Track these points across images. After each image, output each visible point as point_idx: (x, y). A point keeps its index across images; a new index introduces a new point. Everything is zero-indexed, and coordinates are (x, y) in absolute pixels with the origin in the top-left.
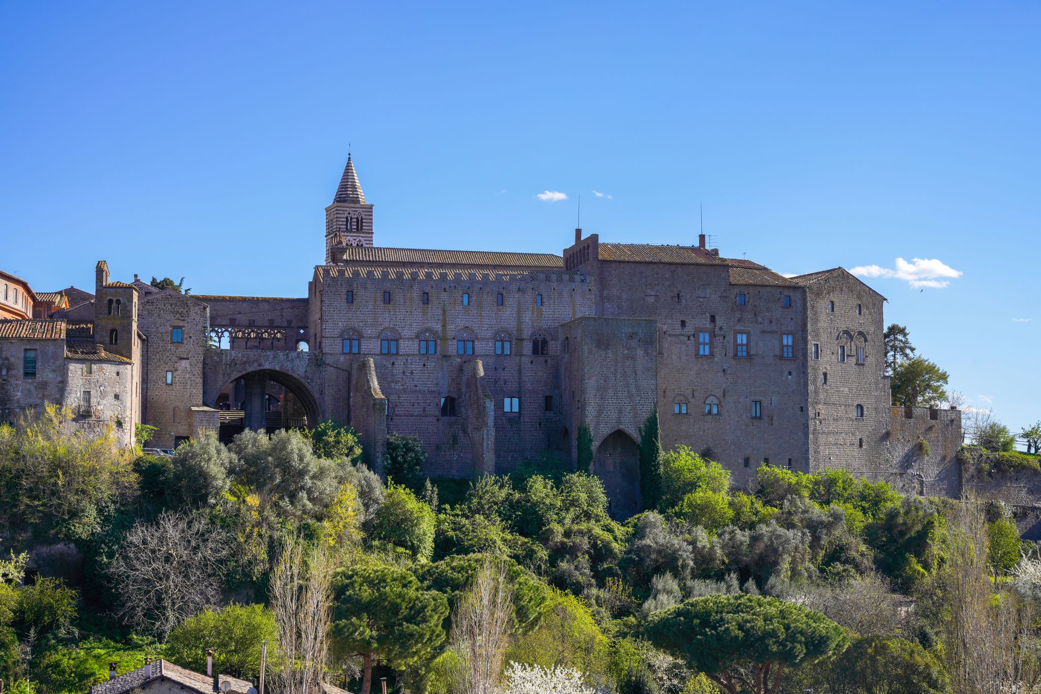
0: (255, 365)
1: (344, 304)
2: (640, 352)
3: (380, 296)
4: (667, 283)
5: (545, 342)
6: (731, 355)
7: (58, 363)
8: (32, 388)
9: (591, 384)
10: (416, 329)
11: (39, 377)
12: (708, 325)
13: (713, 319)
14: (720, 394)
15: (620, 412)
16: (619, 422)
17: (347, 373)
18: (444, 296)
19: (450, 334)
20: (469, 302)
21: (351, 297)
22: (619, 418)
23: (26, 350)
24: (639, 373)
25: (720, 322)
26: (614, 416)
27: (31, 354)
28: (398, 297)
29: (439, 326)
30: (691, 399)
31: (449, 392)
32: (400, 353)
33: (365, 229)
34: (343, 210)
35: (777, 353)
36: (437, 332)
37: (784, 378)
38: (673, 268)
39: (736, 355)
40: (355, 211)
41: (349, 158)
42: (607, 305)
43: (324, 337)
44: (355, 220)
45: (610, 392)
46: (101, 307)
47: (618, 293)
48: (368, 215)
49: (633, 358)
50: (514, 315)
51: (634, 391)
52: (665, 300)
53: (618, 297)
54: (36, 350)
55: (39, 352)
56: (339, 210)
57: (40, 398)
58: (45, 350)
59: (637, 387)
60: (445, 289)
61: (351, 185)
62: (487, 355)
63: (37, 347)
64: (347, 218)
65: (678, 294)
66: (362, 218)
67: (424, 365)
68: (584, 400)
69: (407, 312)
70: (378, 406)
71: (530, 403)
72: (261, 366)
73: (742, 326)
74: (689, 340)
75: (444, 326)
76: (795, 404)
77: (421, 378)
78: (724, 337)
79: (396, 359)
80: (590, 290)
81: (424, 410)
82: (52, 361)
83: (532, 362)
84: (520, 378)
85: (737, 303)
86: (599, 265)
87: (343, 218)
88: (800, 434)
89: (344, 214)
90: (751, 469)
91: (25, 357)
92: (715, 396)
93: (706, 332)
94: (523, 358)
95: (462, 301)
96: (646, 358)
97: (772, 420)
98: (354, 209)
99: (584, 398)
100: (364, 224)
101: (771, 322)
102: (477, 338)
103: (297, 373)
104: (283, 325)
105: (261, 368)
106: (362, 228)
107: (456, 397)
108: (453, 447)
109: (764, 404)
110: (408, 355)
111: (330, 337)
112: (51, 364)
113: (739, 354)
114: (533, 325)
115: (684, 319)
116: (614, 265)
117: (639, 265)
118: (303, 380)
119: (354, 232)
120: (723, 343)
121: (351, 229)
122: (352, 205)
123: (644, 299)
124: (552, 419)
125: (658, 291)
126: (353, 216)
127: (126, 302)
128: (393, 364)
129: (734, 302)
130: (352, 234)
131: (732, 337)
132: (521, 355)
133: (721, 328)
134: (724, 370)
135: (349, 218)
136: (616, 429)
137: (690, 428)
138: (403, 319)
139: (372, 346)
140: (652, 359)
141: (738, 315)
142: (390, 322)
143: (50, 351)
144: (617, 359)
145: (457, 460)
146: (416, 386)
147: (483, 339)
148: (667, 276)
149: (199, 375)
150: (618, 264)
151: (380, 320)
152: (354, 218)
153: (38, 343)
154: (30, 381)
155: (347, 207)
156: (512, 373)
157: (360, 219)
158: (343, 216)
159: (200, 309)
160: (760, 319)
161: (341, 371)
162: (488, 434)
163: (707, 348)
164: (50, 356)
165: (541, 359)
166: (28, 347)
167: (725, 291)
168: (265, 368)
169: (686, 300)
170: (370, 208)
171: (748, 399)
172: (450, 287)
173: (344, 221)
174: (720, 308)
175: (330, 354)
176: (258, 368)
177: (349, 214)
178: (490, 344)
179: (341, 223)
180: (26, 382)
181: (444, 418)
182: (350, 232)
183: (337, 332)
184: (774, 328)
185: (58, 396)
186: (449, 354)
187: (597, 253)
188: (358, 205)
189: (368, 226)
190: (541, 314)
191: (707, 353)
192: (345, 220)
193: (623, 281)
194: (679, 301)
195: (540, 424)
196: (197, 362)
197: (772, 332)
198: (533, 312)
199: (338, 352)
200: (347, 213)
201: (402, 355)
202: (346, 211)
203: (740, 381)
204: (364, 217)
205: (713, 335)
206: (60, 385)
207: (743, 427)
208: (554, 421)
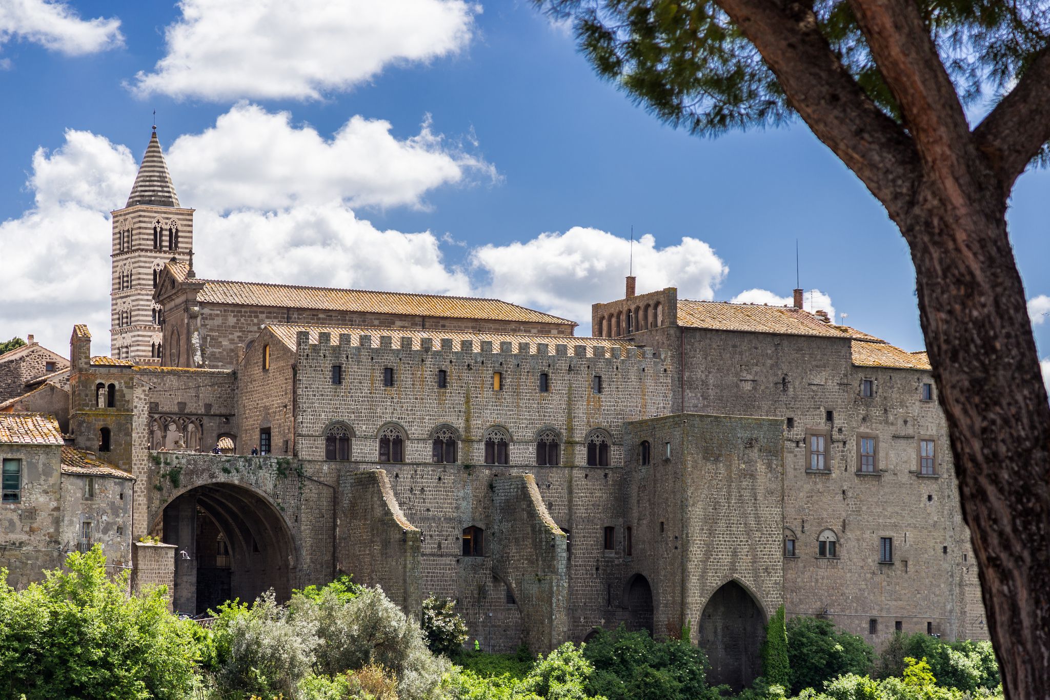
0: (206, 476)
1: (328, 386)
2: (761, 467)
3: (379, 375)
4: (769, 362)
5: (604, 447)
6: (853, 469)
7: (52, 481)
8: (15, 518)
9: (697, 512)
10: (429, 424)
11: (25, 502)
12: (821, 424)
13: (830, 416)
14: (838, 528)
15: (735, 553)
16: (733, 569)
17: (332, 490)
18: (467, 376)
19: (476, 434)
20: (501, 386)
21: (338, 375)
22: (733, 563)
23: (5, 460)
24: (760, 497)
25: (838, 421)
26: (726, 559)
27: (12, 467)
28: (404, 376)
29: (460, 421)
30: (799, 534)
31: (473, 520)
32: (407, 461)
33: (182, 248)
34: (150, 217)
35: (914, 468)
36: (457, 430)
37: (922, 505)
38: (777, 341)
39: (859, 470)
40: (167, 218)
41: (154, 134)
42: (689, 394)
43: (300, 435)
44: (167, 233)
45: (722, 524)
46: (87, 395)
47: (703, 377)
48: (186, 225)
49: (753, 476)
50: (564, 406)
51: (752, 522)
52: (767, 388)
53: (702, 381)
54: (19, 460)
55: (24, 463)
56: (144, 216)
57: (26, 532)
58: (34, 461)
59: (757, 517)
60: (469, 365)
61: (159, 177)
62: (527, 466)
63: (22, 456)
64: (155, 229)
65: (784, 379)
66: (177, 231)
67: (440, 479)
68: (687, 536)
69: (416, 399)
70: (411, 543)
71: (584, 537)
72: (213, 477)
73: (867, 427)
74: (798, 446)
75: (467, 420)
76: (936, 543)
77: (435, 499)
78: (845, 443)
79: (400, 470)
80: (665, 370)
81: (439, 547)
82: (43, 477)
83: (587, 476)
84: (570, 501)
85: (862, 394)
86: (678, 334)
87: (149, 228)
88: (942, 586)
89: (151, 222)
90: (878, 637)
91: (4, 472)
92: (832, 530)
93: (821, 435)
94: (575, 472)
95: (492, 384)
96: (769, 475)
97: (906, 566)
98: (166, 216)
99: (687, 534)
100: (180, 239)
101: (906, 422)
102: (512, 440)
103: (264, 488)
104: (200, 412)
105: (214, 480)
106: (176, 246)
107: (483, 527)
108: (479, 602)
109: (896, 543)
110: (418, 464)
111: (308, 436)
112: (42, 482)
113: (864, 468)
114: (588, 422)
115: (792, 416)
116: (698, 334)
117: (731, 335)
118: (271, 500)
119: (165, 252)
120: (843, 451)
121: (161, 246)
122: (163, 209)
123: (737, 386)
124: (613, 561)
125: (756, 373)
126: (164, 227)
127: (124, 388)
128: (397, 476)
129: (857, 392)
130: (162, 255)
131: (854, 443)
132: (572, 467)
133: (840, 430)
134: (844, 492)
135: (158, 230)
136: (730, 579)
137: (799, 577)
138: (411, 410)
139: (367, 450)
140: (777, 478)
141: (862, 412)
142: (393, 413)
143: (41, 463)
144: (731, 477)
145: (483, 622)
146: (428, 510)
147: (520, 442)
148: (769, 352)
149: (142, 492)
150: (703, 333)
151: (378, 410)
152: (166, 230)
153: (23, 450)
154: (12, 507)
155: (156, 212)
156: (560, 493)
157: (174, 231)
158: (149, 225)
159: (144, 391)
160: (891, 418)
161: (325, 487)
162: (558, 586)
163: (821, 458)
164: (40, 470)
165: (601, 473)
166: (9, 456)
167: (845, 375)
168: (219, 480)
169: (794, 388)
170: (189, 215)
171: (874, 535)
172: (476, 362)
173: (150, 234)
174: (840, 401)
175: (309, 461)
176: (209, 481)
177: (158, 222)
178: (531, 448)
179: (146, 237)
180: (6, 509)
181: (467, 559)
182: (160, 252)
183: (318, 428)
184: (910, 431)
185: (52, 530)
186: (473, 463)
187: (675, 316)
188: (171, 209)
189: (187, 243)
190: (600, 406)
191: (821, 466)
192: (152, 232)
193: (709, 358)
194: (785, 390)
195: (597, 569)
196: (140, 473)
197: (907, 437)
198: (588, 401)
199: (320, 459)
200: (155, 221)
201: (409, 464)
202: (154, 217)
203: (864, 508)
204: (180, 228)
205: (830, 440)
206: (55, 513)
207: (869, 576)
208: (617, 565)
